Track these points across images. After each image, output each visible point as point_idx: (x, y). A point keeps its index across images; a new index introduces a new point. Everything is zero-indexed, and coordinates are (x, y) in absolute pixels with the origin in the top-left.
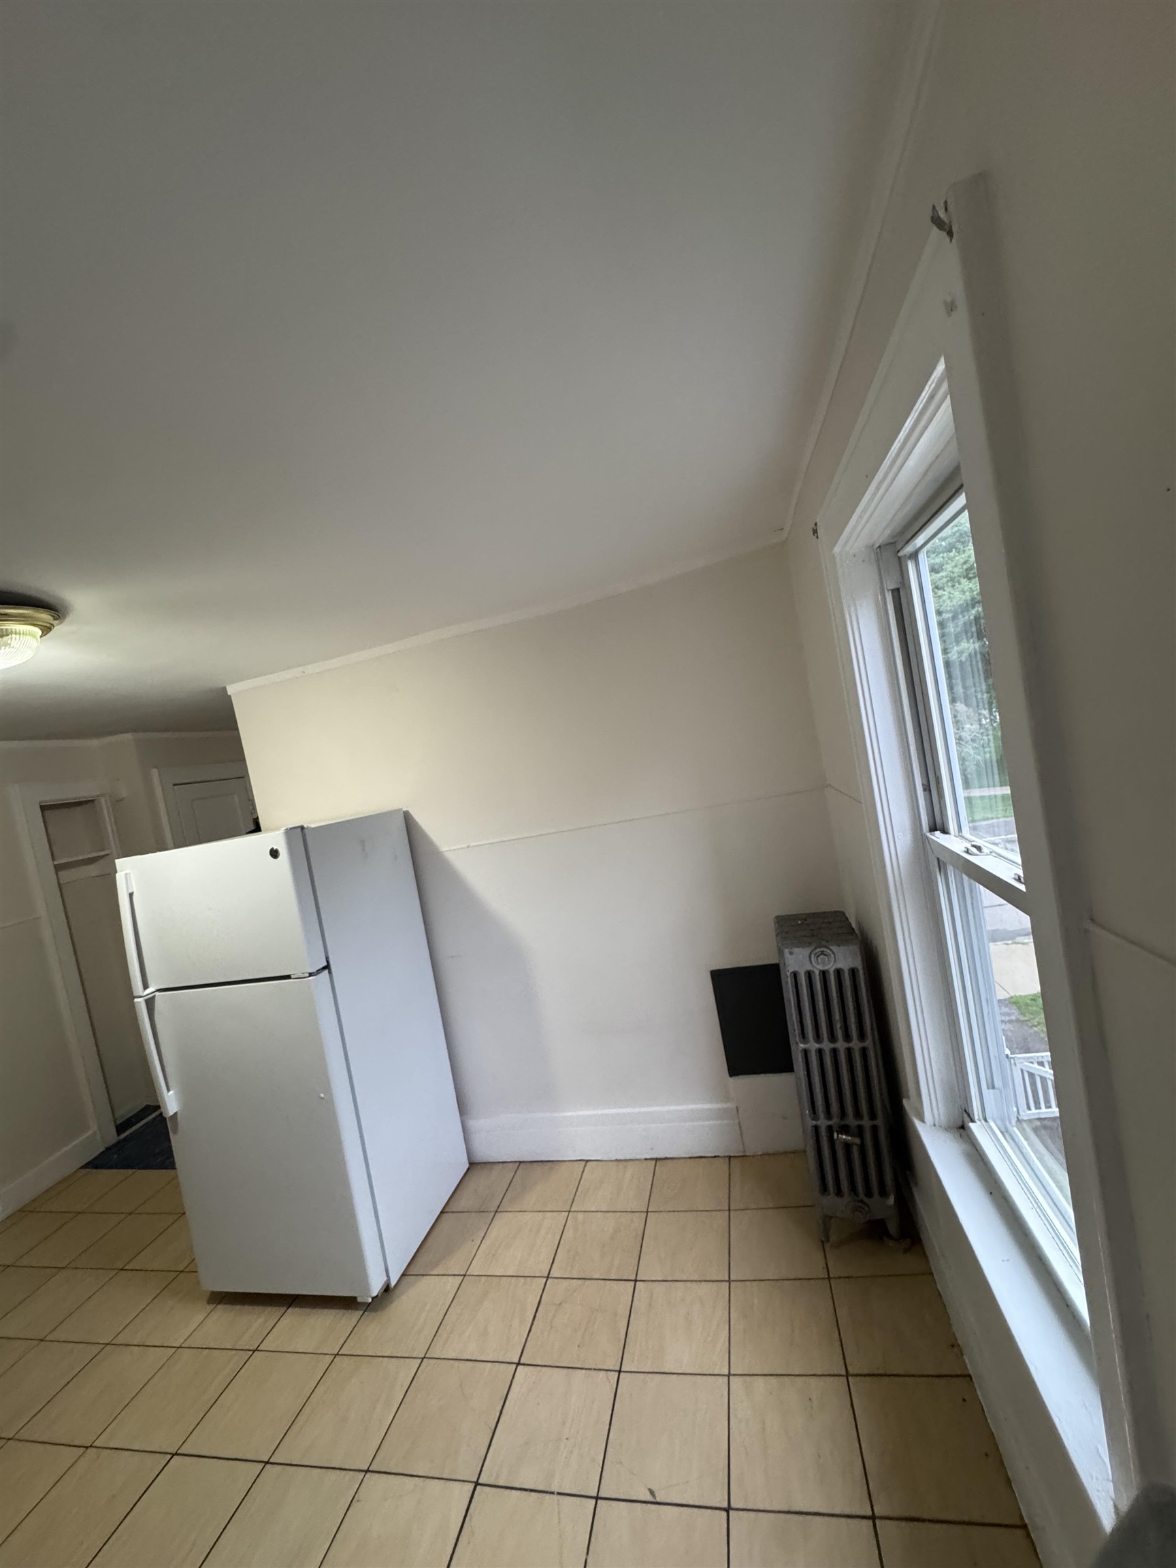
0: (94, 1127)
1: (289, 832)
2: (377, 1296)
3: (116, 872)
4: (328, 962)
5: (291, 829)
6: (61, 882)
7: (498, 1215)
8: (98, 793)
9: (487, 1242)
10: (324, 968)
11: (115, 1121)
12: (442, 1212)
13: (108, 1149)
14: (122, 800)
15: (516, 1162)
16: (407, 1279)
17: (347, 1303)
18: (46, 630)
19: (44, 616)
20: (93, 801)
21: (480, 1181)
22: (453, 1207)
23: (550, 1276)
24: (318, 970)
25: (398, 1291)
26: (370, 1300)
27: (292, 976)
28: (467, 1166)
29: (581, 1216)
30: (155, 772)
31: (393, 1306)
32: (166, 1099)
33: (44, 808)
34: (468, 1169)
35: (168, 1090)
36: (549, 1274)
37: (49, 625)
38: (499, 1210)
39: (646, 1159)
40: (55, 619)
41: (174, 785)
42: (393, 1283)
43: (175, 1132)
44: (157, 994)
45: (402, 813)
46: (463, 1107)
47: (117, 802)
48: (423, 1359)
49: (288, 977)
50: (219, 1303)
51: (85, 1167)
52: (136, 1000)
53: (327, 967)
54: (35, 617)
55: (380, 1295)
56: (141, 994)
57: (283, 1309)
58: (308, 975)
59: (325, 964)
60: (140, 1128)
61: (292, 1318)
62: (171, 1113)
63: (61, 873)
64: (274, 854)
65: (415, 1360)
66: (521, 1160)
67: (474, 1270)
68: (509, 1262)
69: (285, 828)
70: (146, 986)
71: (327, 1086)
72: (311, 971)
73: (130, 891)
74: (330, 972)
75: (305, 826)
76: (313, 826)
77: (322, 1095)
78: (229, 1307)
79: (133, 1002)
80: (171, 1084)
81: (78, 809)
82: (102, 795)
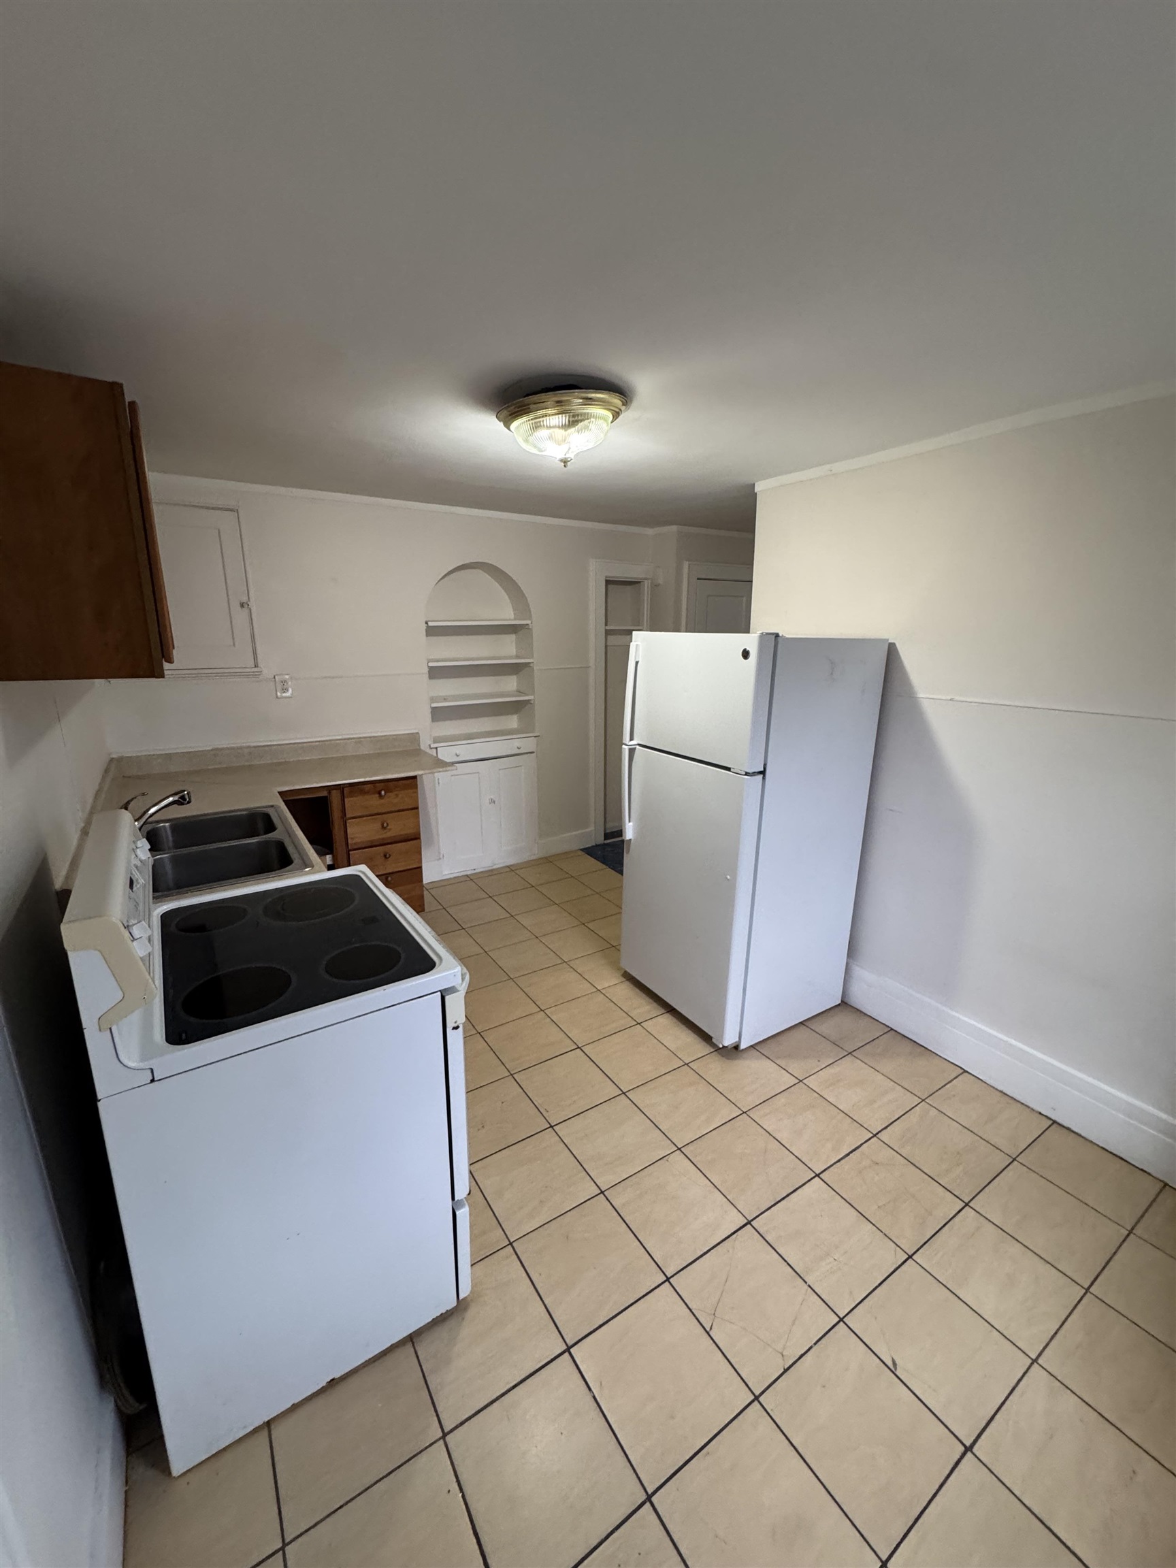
0: (592, 828)
1: (764, 637)
2: (727, 1047)
3: (631, 641)
4: (765, 768)
5: (767, 634)
6: (608, 644)
7: (849, 1058)
8: (643, 576)
9: (830, 1070)
10: (760, 773)
11: (605, 830)
12: (801, 1023)
13: (597, 846)
14: (659, 585)
15: (888, 1027)
16: (753, 1052)
17: (706, 1038)
18: (616, 415)
19: (616, 401)
20: (640, 582)
21: (844, 1021)
22: (814, 1025)
23: (877, 1136)
24: (754, 772)
25: (745, 1055)
26: (721, 1046)
27: (732, 770)
28: (840, 1002)
29: (933, 1112)
30: (686, 565)
31: (736, 1062)
32: (627, 827)
33: (608, 582)
34: (839, 1005)
35: (629, 821)
36: (877, 1133)
37: (617, 410)
38: (853, 1053)
39: (1040, 1113)
40: (623, 405)
41: (698, 579)
42: (743, 1046)
43: (628, 852)
44: (638, 747)
45: (887, 645)
46: (853, 950)
47: (655, 586)
48: (744, 1113)
49: (728, 769)
50: (628, 980)
51: (582, 850)
52: (624, 746)
53: (763, 773)
54: (611, 403)
55: (729, 1047)
56: (627, 743)
57: (663, 1011)
58: (744, 773)
59: (762, 769)
60: (618, 841)
61: (666, 1020)
62: (628, 838)
63: (610, 637)
64: (746, 654)
65: (737, 1109)
66: (893, 1028)
67: (811, 1082)
68: (847, 1098)
69: (761, 632)
70: (631, 739)
71: (734, 870)
72: (748, 771)
73: (637, 660)
74: (764, 778)
75: (780, 635)
76: (787, 636)
77: (729, 877)
78: (632, 986)
79: (621, 748)
80: (632, 819)
81: (628, 588)
82: (646, 579)
